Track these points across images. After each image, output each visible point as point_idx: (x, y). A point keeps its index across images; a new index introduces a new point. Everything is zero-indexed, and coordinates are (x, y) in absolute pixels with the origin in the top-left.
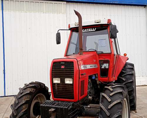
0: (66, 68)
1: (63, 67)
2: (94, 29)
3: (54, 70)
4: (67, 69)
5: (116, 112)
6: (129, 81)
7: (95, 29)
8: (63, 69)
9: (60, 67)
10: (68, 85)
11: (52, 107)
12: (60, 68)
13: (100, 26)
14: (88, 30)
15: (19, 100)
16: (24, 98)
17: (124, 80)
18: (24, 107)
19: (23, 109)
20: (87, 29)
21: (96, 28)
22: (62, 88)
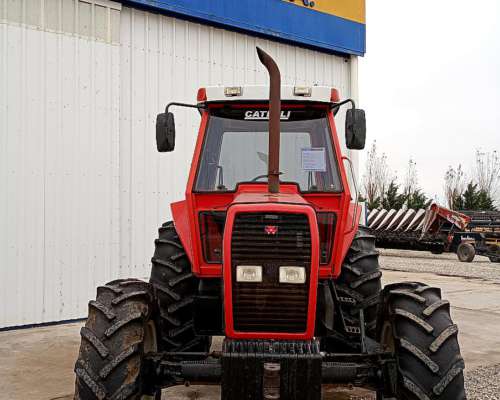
0: (283, 233)
1: (271, 230)
2: (285, 114)
3: (238, 238)
4: (286, 236)
5: (453, 361)
6: (372, 277)
7: (289, 115)
8: (271, 235)
9: (263, 229)
10: (290, 288)
11: (270, 358)
12: (261, 233)
13: (304, 106)
14: (265, 115)
15: (109, 343)
16: (125, 337)
17: (359, 273)
18: (130, 367)
19: (126, 376)
20: (263, 113)
21: (289, 113)
22: (268, 299)
